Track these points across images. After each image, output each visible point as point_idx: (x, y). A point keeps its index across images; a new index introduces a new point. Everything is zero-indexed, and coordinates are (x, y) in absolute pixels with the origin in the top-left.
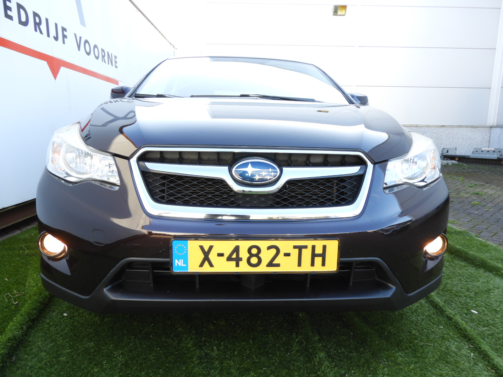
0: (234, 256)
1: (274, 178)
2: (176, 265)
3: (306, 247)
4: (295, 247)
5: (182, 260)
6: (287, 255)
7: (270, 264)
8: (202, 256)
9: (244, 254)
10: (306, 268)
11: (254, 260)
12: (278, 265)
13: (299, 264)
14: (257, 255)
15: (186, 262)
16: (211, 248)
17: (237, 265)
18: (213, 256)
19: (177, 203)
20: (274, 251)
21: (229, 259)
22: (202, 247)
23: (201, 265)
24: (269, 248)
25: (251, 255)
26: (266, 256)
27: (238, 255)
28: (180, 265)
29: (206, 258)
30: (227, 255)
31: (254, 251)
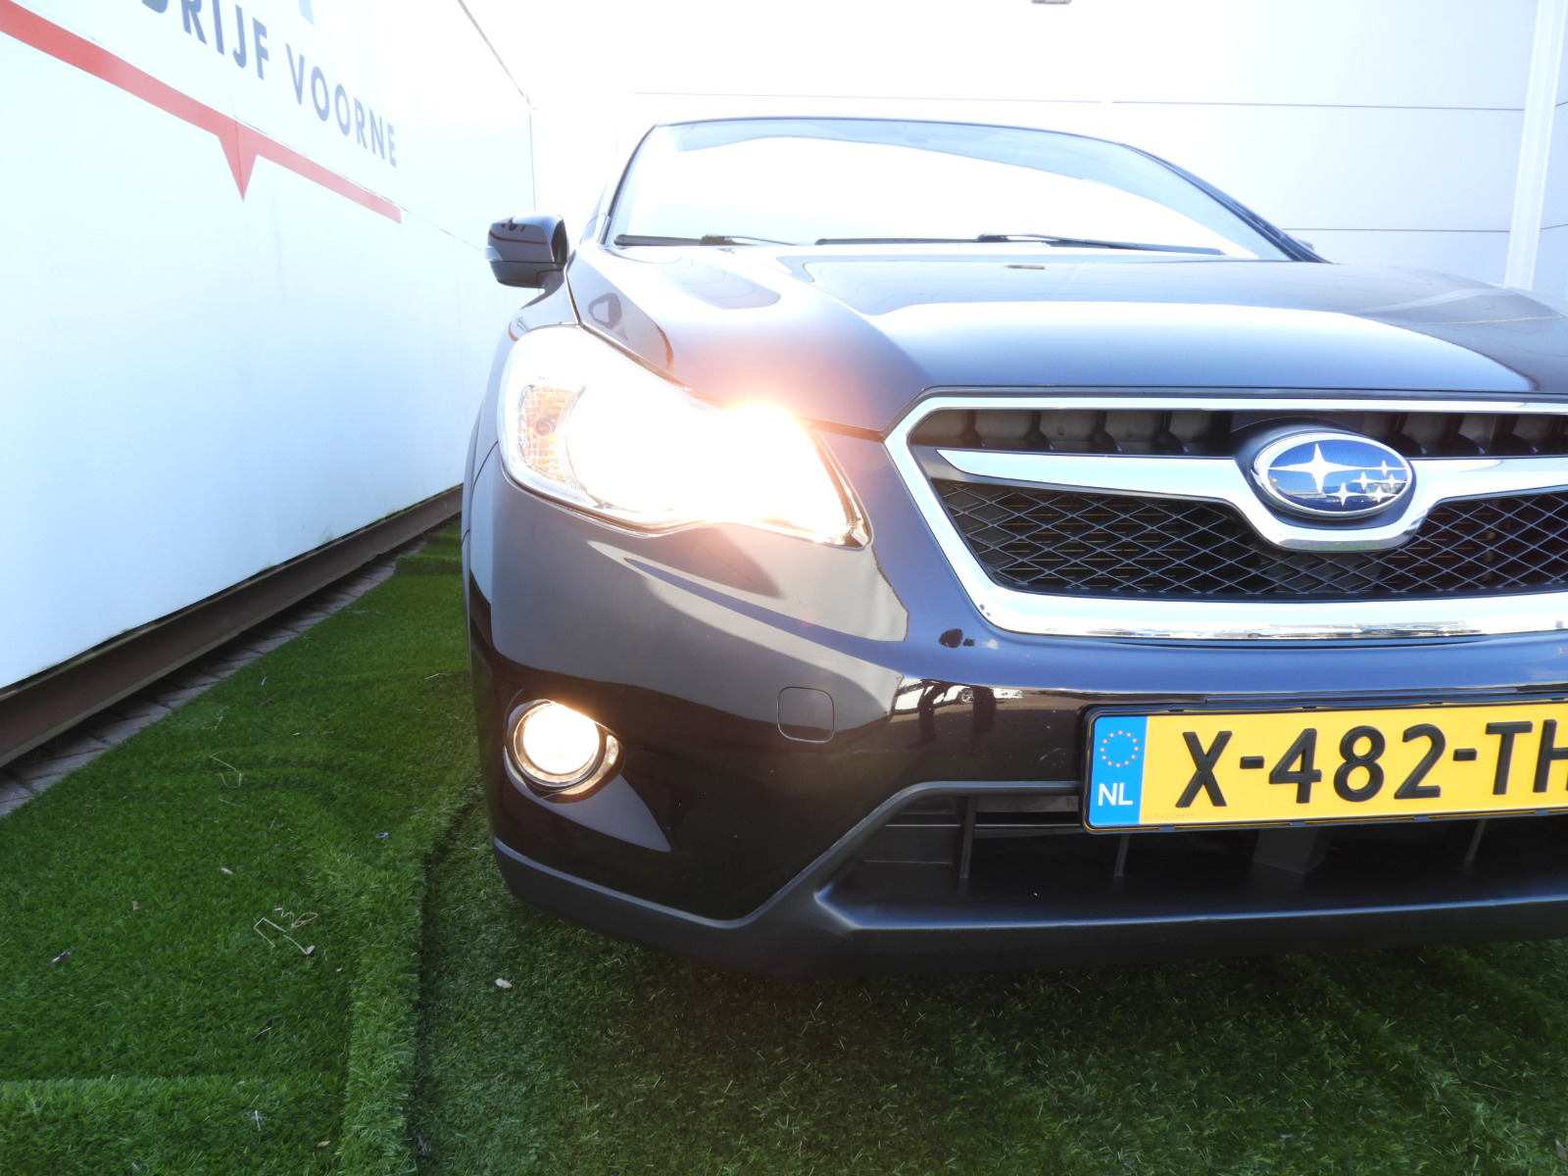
0: (1296, 767)
1: (1397, 496)
2: (1100, 803)
3: (1526, 727)
4: (1491, 729)
5: (1122, 785)
6: (1465, 755)
7: (1411, 789)
8: (1190, 769)
9: (1327, 759)
10: (1520, 798)
11: (1358, 779)
12: (1433, 792)
13: (1500, 787)
14: (1369, 762)
15: (1134, 792)
16: (1223, 738)
17: (1303, 797)
18: (1225, 770)
19: (1068, 587)
20: (1424, 744)
21: (1279, 776)
22: (1191, 740)
23: (1186, 800)
24: (1410, 735)
25: (1351, 761)
26: (1399, 761)
27: (1308, 761)
28: (1113, 802)
29: (1204, 779)
30: (1270, 764)
31: (1362, 747)
